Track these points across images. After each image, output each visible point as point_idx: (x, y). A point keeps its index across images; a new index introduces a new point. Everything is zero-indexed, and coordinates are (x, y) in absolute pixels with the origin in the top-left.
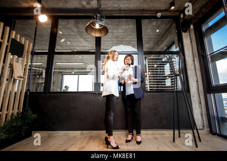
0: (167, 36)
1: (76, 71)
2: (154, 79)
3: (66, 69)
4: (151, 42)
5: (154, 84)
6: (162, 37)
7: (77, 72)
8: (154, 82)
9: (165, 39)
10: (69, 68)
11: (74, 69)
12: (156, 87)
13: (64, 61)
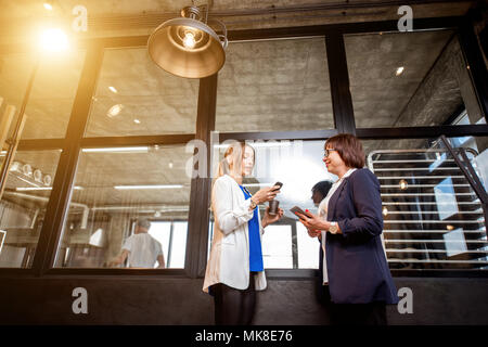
0: (434, 87)
1: (164, 209)
2: (400, 226)
3: (141, 204)
4: (382, 112)
5: (403, 246)
6: (416, 92)
7: (168, 213)
8: (402, 236)
9: (428, 97)
10: (149, 200)
11: (160, 203)
12: (415, 256)
13: (134, 181)
